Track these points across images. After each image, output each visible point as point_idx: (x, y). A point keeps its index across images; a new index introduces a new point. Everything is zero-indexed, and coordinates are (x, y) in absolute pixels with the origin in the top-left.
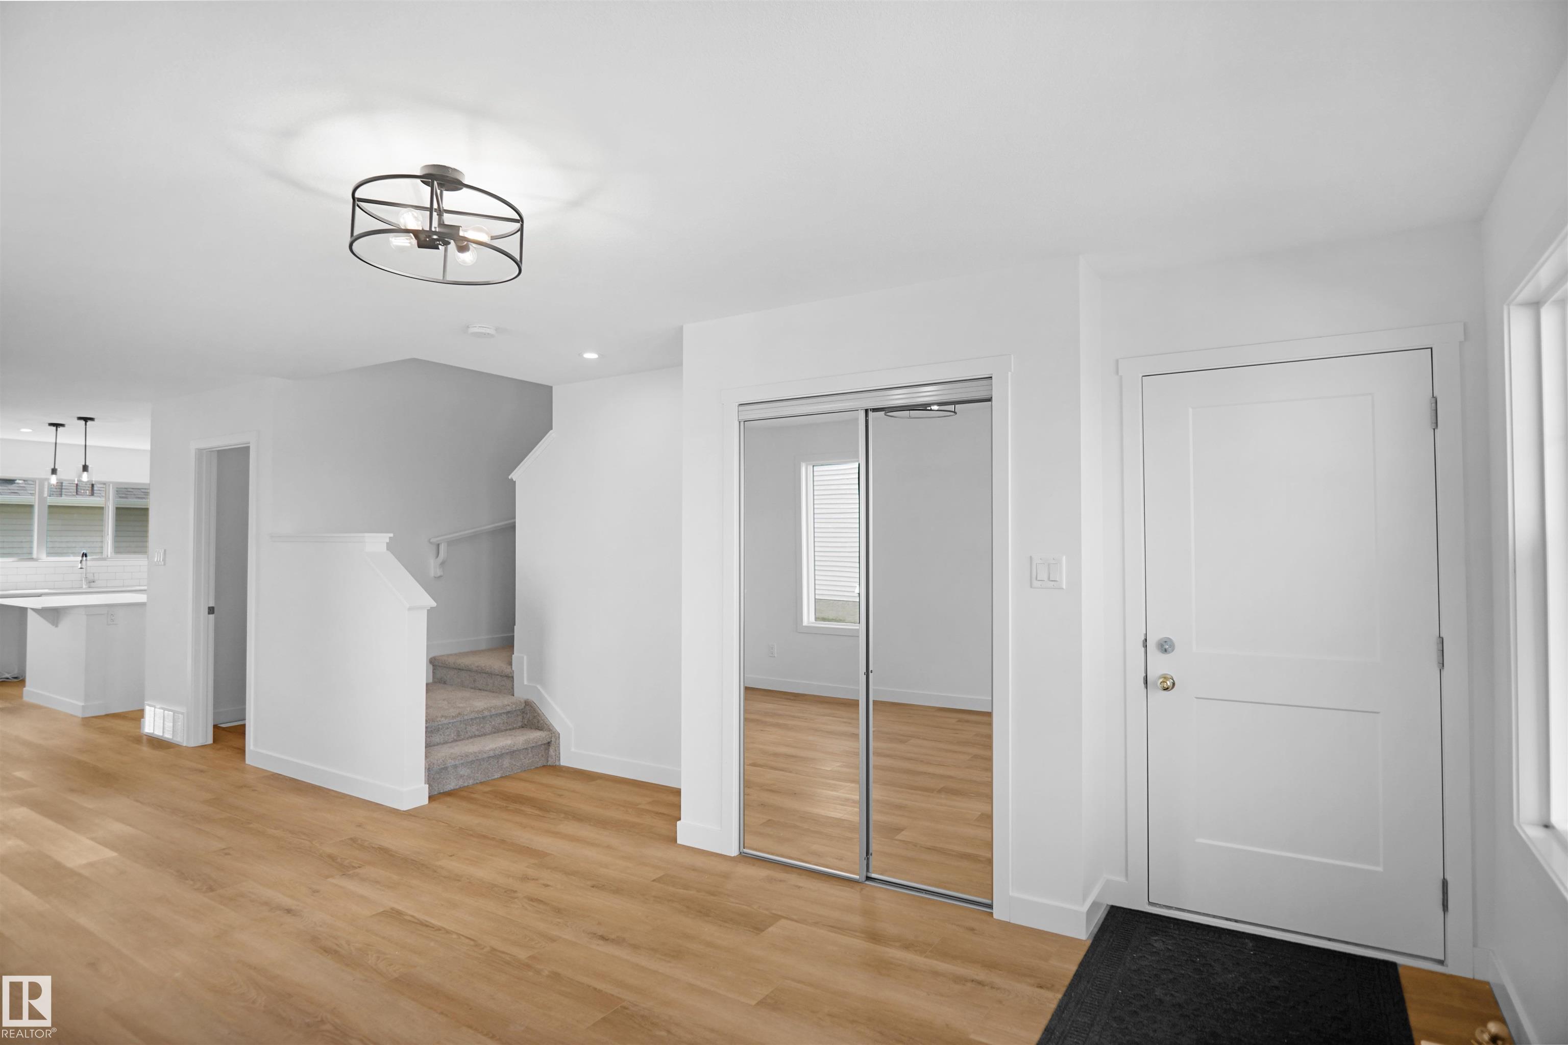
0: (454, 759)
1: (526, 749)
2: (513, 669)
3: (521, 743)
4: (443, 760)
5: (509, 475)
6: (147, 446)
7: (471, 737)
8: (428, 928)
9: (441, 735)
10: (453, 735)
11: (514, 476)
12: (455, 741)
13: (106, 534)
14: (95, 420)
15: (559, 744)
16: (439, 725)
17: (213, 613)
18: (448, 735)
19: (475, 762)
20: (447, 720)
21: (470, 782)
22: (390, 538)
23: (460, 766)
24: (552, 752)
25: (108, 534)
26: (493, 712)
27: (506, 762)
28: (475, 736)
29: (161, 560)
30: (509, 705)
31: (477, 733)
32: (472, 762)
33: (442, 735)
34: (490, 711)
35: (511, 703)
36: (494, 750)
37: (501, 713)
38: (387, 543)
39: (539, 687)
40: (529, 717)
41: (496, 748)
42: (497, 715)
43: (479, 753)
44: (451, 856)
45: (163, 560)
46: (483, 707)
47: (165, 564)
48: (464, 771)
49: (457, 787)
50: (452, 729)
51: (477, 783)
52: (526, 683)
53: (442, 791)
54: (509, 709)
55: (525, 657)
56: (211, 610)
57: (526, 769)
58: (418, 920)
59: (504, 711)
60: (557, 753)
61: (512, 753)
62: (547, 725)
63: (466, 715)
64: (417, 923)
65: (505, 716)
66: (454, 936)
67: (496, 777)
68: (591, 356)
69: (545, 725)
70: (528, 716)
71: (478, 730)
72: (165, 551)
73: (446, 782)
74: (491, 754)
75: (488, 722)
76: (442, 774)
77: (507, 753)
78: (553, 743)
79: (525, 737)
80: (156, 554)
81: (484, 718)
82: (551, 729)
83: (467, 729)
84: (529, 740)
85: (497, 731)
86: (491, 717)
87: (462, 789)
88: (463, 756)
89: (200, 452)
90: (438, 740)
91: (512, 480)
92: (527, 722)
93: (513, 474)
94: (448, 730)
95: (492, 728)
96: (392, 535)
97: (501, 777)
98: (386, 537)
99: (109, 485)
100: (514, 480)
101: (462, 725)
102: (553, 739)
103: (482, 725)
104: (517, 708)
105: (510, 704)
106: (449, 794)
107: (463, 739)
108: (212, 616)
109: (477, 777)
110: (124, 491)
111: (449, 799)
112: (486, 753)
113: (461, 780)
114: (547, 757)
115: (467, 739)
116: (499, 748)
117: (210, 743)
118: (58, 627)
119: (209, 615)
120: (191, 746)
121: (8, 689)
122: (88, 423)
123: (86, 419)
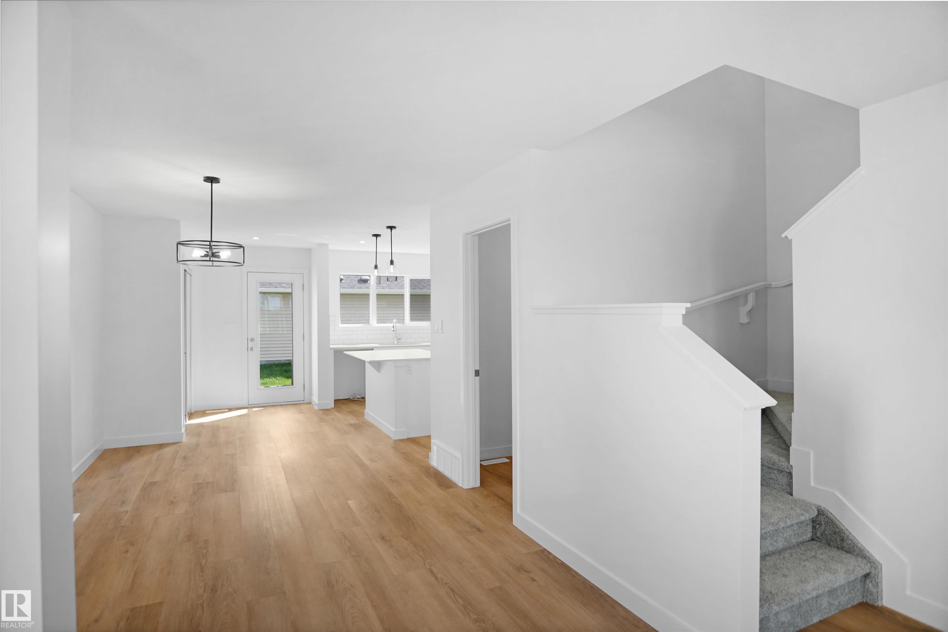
2: (791, 463)
5: (782, 234)
11: (789, 233)
13: (406, 310)
17: (478, 375)
19: (797, 605)
22: (686, 308)
24: (870, 586)
25: (407, 310)
29: (440, 329)
32: (794, 606)
38: (683, 316)
39: (841, 496)
40: (831, 533)
41: (819, 586)
43: (803, 594)
45: (441, 330)
47: (442, 333)
52: (812, 484)
55: (812, 453)
56: (477, 373)
60: (879, 590)
61: (833, 591)
62: (857, 547)
67: (815, 621)
72: (442, 321)
78: (872, 574)
79: (844, 569)
80: (436, 324)
82: (866, 554)
86: (784, 529)
89: (466, 237)
91: (787, 238)
92: (822, 535)
98: (681, 308)
99: (406, 278)
100: (790, 238)
102: (872, 570)
108: (477, 378)
110: (414, 283)
113: (782, 628)
114: (870, 594)
116: (822, 586)
117: (478, 486)
118: (379, 372)
119: (475, 376)
120: (466, 488)
121: (355, 407)
122: (392, 231)
123: (391, 228)
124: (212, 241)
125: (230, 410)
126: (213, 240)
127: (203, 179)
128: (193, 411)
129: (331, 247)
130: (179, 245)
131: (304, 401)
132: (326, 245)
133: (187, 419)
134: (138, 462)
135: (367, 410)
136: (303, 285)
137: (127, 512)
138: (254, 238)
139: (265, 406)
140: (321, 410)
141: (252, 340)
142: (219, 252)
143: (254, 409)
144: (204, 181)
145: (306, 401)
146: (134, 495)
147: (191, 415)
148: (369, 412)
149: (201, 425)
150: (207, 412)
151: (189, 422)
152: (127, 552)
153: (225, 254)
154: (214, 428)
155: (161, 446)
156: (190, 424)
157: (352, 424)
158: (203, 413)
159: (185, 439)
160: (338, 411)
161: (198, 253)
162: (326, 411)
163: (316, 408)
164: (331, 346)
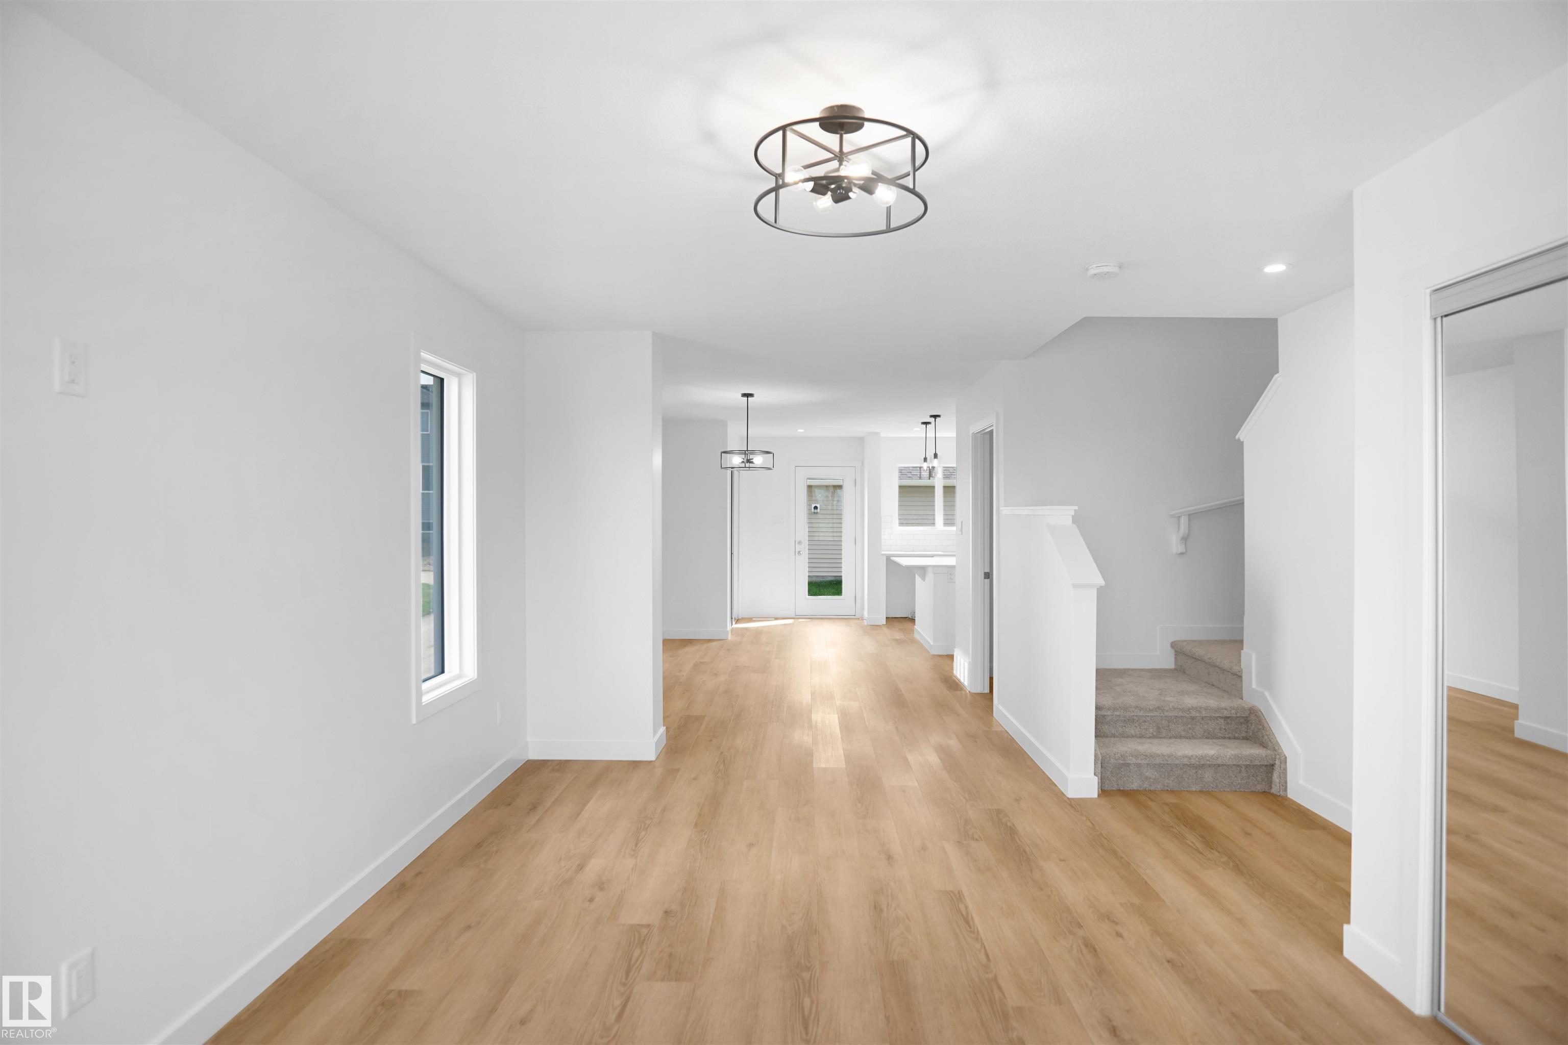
0: (1136, 757)
1: (1238, 766)
2: (1242, 667)
3: (1228, 756)
4: (1121, 755)
5: (1236, 435)
6: (954, 435)
7: (1175, 737)
8: (967, 926)
9: (1136, 727)
10: (1151, 730)
11: (1242, 435)
12: (1154, 737)
14: (941, 416)
15: (1285, 769)
16: (1133, 716)
17: (988, 578)
18: (1146, 729)
19: (1166, 767)
20: (1142, 712)
21: (1159, 787)
22: (1075, 510)
23: (1146, 766)
24: (1276, 777)
26: (1204, 713)
27: (1208, 775)
28: (1181, 737)
30: (1226, 709)
31: (1183, 733)
32: (1161, 766)
33: (1138, 728)
34: (1200, 712)
35: (1231, 707)
36: (1189, 758)
37: (1218, 717)
38: (1073, 516)
39: (1267, 694)
40: (1254, 729)
41: (1192, 756)
42: (1211, 718)
43: (1169, 757)
44: (1061, 860)
45: (961, 529)
46: (1190, 706)
47: (962, 533)
48: (1149, 773)
49: (1142, 789)
50: (1151, 724)
51: (1168, 790)
52: (1254, 686)
53: (1122, 789)
54: (1226, 713)
55: (1254, 656)
56: (987, 575)
57: (1238, 790)
58: (967, 913)
59: (1221, 715)
60: (1283, 781)
61: (1216, 766)
62: (1271, 742)
63: (1167, 711)
64: (962, 915)
65: (1223, 722)
66: (978, 946)
67: (1194, 789)
68: (1275, 268)
69: (1269, 743)
70: (1253, 726)
71: (1184, 730)
72: (962, 522)
73: (1127, 780)
74: (1186, 761)
75: (1199, 724)
76: (1122, 770)
77: (1210, 766)
78: (1277, 766)
79: (1236, 752)
80: (959, 524)
81: (1193, 718)
82: (1276, 748)
83: (1170, 727)
84: (1240, 756)
85: (1209, 736)
86: (1203, 719)
87: (1146, 792)
88: (1147, 756)
89: (974, 435)
90: (1133, 732)
91: (1239, 440)
92: (1253, 734)
93: (1239, 433)
94: (1146, 724)
95: (1204, 731)
96: (1076, 508)
97: (1201, 792)
98: (1070, 510)
100: (1242, 439)
101: (1163, 722)
102: (1277, 762)
103: (1190, 726)
104: (1239, 715)
105: (1228, 708)
106: (1125, 793)
107: (1164, 738)
108: (987, 581)
109: (1167, 783)
111: (1122, 800)
112: (1177, 759)
113: (1147, 783)
114: (1270, 783)
115: (1170, 738)
116: (1196, 756)
117: (987, 692)
118: (924, 581)
119: (985, 578)
120: (973, 692)
121: (908, 625)
122: (936, 420)
123: (935, 417)
124: (747, 451)
125: (776, 619)
126: (749, 449)
127: (741, 395)
128: (740, 618)
129: (882, 435)
130: (722, 454)
131: (855, 615)
132: (878, 433)
133: (734, 623)
134: (690, 649)
135: (917, 627)
136: (855, 480)
137: (683, 676)
138: (800, 431)
139: (812, 618)
140: (871, 625)
141: (800, 543)
142: (752, 459)
143: (800, 620)
144: (742, 396)
145: (857, 616)
146: (688, 668)
147: (738, 621)
148: (919, 629)
149: (746, 629)
150: (754, 619)
151: (735, 626)
152: (684, 693)
153: (758, 460)
154: (758, 633)
155: (709, 641)
156: (736, 628)
157: (896, 640)
158: (750, 620)
159: (730, 637)
160: (888, 628)
161: (737, 460)
162: (875, 627)
163: (865, 623)
164: (883, 553)
